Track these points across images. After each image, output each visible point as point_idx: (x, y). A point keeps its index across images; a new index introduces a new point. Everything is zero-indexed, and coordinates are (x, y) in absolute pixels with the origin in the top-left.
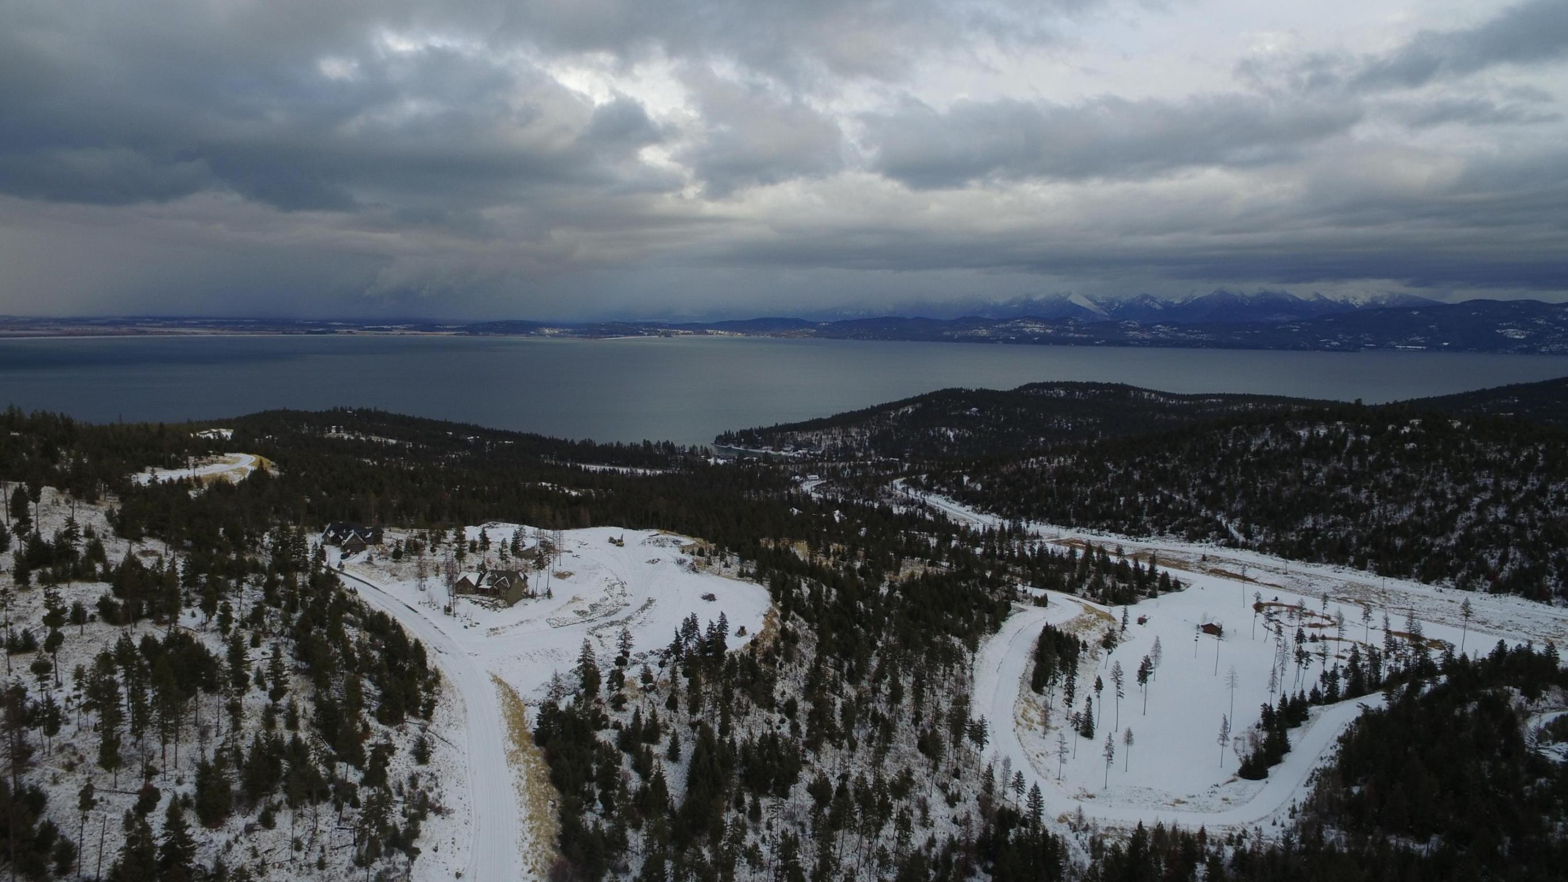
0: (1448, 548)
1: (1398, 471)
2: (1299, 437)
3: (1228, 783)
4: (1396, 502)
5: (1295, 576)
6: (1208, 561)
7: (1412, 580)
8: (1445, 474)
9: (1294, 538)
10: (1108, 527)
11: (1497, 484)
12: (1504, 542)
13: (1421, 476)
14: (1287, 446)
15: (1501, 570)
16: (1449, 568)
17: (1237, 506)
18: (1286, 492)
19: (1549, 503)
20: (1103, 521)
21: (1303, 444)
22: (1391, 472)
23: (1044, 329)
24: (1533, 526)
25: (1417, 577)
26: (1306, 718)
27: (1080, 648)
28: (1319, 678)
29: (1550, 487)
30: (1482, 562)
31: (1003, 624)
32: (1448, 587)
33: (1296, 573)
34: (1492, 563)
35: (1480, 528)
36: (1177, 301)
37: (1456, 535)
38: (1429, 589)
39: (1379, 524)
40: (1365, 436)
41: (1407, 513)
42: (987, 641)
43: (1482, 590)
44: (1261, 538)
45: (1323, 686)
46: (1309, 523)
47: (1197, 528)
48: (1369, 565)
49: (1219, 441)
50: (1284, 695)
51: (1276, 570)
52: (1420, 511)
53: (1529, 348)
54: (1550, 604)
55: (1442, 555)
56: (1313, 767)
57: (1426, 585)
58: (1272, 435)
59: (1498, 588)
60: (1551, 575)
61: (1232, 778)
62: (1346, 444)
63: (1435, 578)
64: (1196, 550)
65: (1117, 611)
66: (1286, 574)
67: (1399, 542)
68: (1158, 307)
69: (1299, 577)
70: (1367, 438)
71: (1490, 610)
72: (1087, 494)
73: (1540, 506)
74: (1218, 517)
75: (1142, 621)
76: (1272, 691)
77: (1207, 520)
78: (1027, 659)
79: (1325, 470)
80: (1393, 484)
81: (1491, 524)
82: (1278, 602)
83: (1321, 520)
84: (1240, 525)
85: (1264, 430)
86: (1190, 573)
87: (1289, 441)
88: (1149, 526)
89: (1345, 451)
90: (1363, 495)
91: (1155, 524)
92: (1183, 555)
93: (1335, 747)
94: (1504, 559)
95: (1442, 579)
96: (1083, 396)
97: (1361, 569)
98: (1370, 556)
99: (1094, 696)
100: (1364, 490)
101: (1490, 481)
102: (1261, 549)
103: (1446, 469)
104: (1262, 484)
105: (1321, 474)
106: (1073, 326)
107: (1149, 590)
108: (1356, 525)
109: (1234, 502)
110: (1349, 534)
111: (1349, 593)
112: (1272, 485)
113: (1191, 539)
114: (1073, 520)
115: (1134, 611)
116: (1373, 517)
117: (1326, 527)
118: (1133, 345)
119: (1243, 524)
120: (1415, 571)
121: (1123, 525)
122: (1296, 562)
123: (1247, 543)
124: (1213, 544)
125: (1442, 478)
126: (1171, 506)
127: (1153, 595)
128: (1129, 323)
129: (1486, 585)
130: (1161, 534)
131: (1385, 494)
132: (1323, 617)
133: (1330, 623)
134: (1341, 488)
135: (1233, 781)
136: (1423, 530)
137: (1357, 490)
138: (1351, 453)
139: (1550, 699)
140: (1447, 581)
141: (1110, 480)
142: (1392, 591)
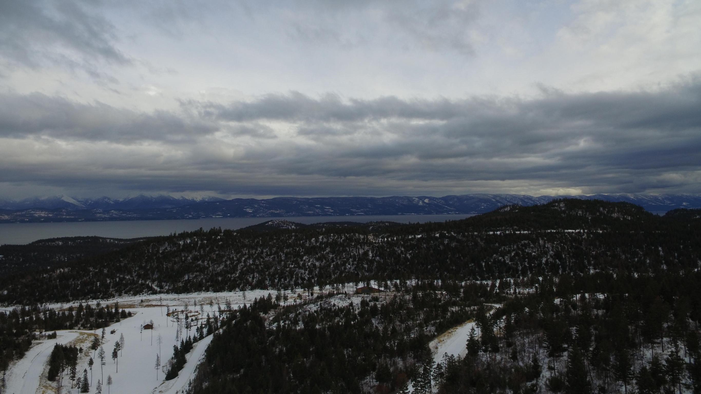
0: (236, 277)
1: (217, 252)
2: (180, 244)
3: (161, 385)
4: (217, 264)
5: (182, 300)
6: (144, 302)
7: (226, 291)
8: (233, 251)
9: (181, 285)
10: (91, 298)
11: (249, 251)
12: (253, 272)
13: (225, 253)
14: (175, 249)
15: (253, 281)
16: (237, 284)
17: (156, 276)
18: (176, 267)
19: (264, 256)
20: (88, 295)
21: (181, 247)
22: (215, 253)
23: (47, 214)
24: (260, 264)
25: (227, 290)
26: (192, 348)
27: (78, 352)
28: (196, 330)
29: (264, 251)
30: (247, 280)
31: (26, 353)
32: (238, 291)
33: (183, 299)
34: (250, 279)
35: (245, 268)
36: (121, 200)
37: (238, 272)
38: (232, 294)
39: (212, 274)
40: (205, 241)
41: (222, 267)
42: (15, 364)
43: (248, 290)
44: (167, 287)
45: (198, 334)
46: (186, 277)
47: (138, 289)
48: (210, 289)
49: (145, 250)
50: (183, 340)
51: (174, 299)
52: (226, 266)
53: (254, 215)
54: (268, 290)
55: (235, 280)
56: (197, 364)
57: (230, 292)
58: (168, 245)
59: (253, 288)
60: (267, 280)
61: (163, 382)
62: (198, 245)
63: (233, 289)
64: (137, 299)
65: (99, 332)
66: (179, 300)
67: (220, 279)
68: (112, 203)
69: (184, 300)
70: (205, 242)
71: (251, 296)
72: (78, 284)
73: (262, 258)
74: (147, 282)
75: (113, 332)
76: (177, 341)
77: (142, 284)
78: (44, 366)
79: (191, 256)
80: (216, 257)
81: (249, 266)
82: (176, 311)
83: (191, 276)
84: (157, 284)
85: (165, 243)
86: (136, 309)
87: (176, 247)
88: (114, 293)
89: (198, 248)
90: (206, 263)
91: (117, 291)
92: (132, 302)
93: (204, 354)
94: (253, 278)
95: (235, 289)
96: (73, 244)
97: (208, 291)
98: (210, 286)
99: (88, 369)
100: (206, 261)
101: (247, 251)
102: (168, 292)
103: (233, 249)
104: (165, 265)
105: (189, 258)
106: (65, 212)
107: (115, 320)
108: (204, 275)
109: (154, 275)
110: (202, 279)
111: (204, 301)
112: (170, 265)
113: (135, 294)
114: (71, 298)
115: (108, 330)
116: (210, 271)
117: (193, 278)
118: (100, 221)
119: (158, 284)
120: (226, 288)
121: (99, 295)
122: (183, 294)
123: (161, 291)
124: (146, 294)
125: (232, 253)
126: (124, 282)
127: (118, 321)
128: (97, 210)
129: (249, 288)
130: (120, 295)
131: (213, 261)
132: (195, 312)
133: (198, 314)
134: (197, 262)
135: (163, 383)
136: (228, 272)
137: (203, 262)
138: (200, 248)
139: (271, 313)
140: (237, 289)
141: (91, 275)
142: (219, 297)
